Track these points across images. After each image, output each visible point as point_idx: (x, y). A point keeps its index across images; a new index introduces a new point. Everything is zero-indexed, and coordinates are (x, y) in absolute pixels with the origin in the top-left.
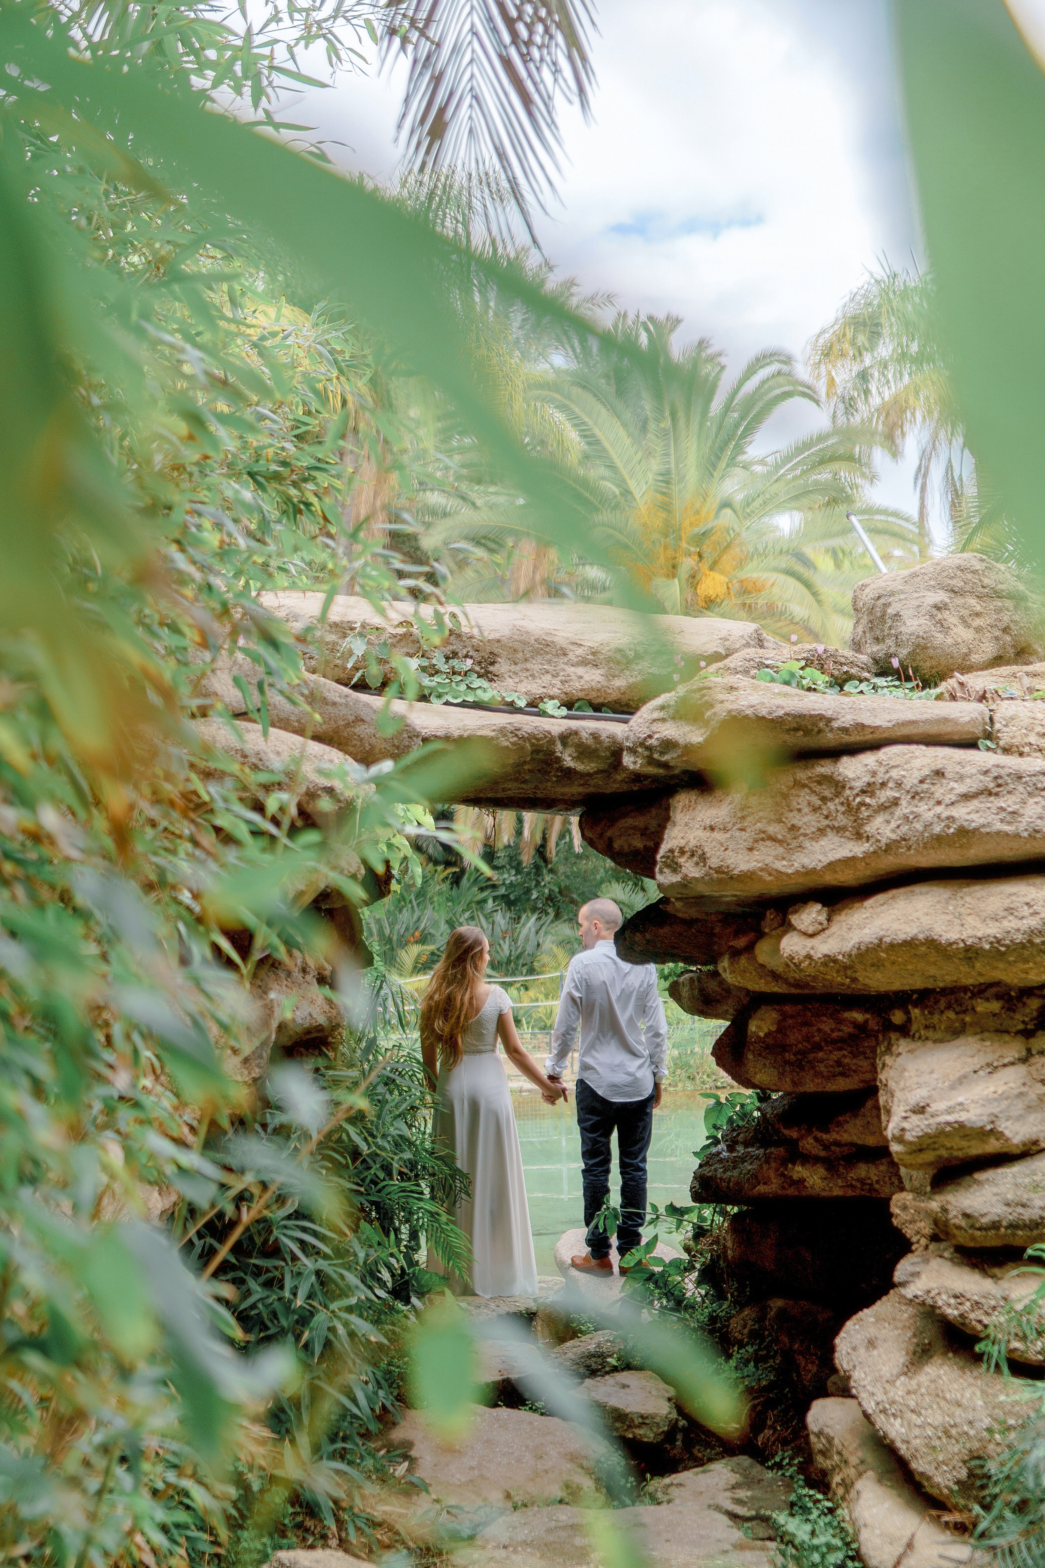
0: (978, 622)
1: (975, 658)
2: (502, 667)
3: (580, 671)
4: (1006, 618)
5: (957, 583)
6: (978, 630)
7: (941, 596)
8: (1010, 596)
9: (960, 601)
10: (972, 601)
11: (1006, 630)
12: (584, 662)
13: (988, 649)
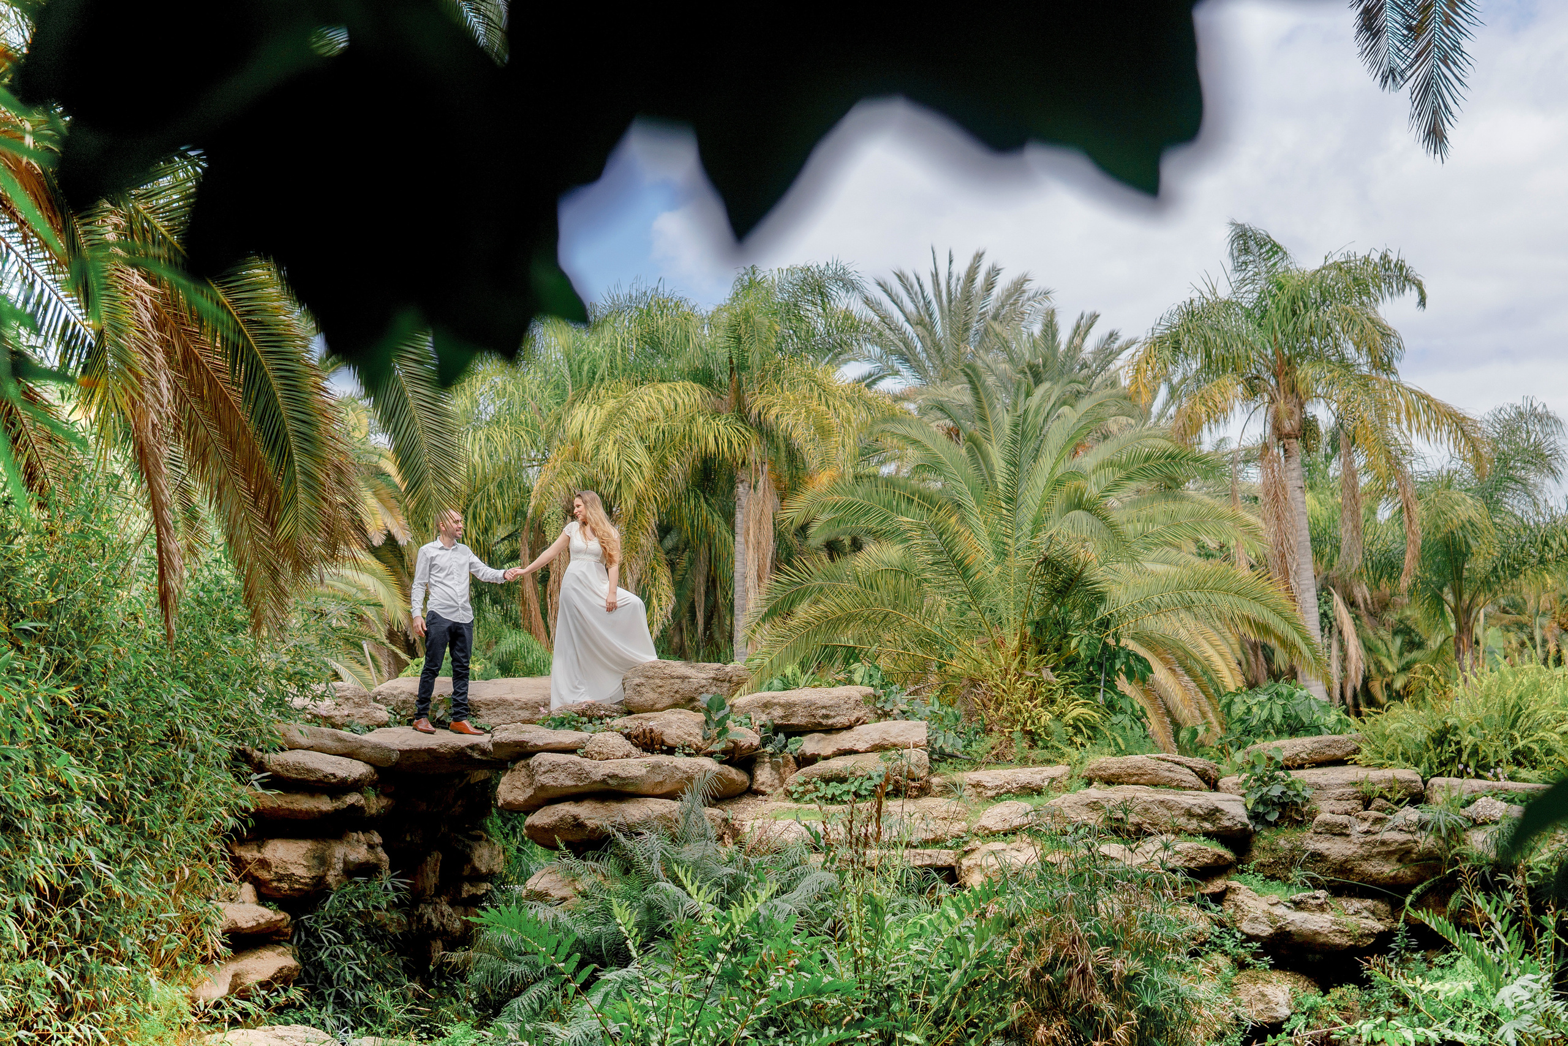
0: (661, 690)
1: (658, 706)
2: (483, 712)
3: (520, 712)
4: (676, 687)
5: (651, 674)
6: (661, 693)
7: (642, 680)
8: (678, 678)
9: (652, 681)
10: (657, 681)
11: (676, 692)
12: (521, 708)
13: (667, 701)
